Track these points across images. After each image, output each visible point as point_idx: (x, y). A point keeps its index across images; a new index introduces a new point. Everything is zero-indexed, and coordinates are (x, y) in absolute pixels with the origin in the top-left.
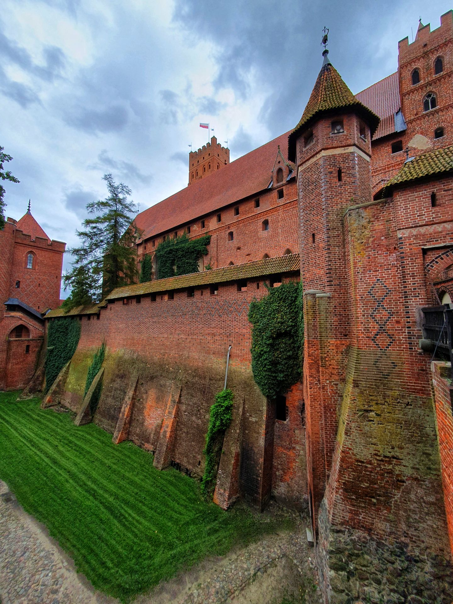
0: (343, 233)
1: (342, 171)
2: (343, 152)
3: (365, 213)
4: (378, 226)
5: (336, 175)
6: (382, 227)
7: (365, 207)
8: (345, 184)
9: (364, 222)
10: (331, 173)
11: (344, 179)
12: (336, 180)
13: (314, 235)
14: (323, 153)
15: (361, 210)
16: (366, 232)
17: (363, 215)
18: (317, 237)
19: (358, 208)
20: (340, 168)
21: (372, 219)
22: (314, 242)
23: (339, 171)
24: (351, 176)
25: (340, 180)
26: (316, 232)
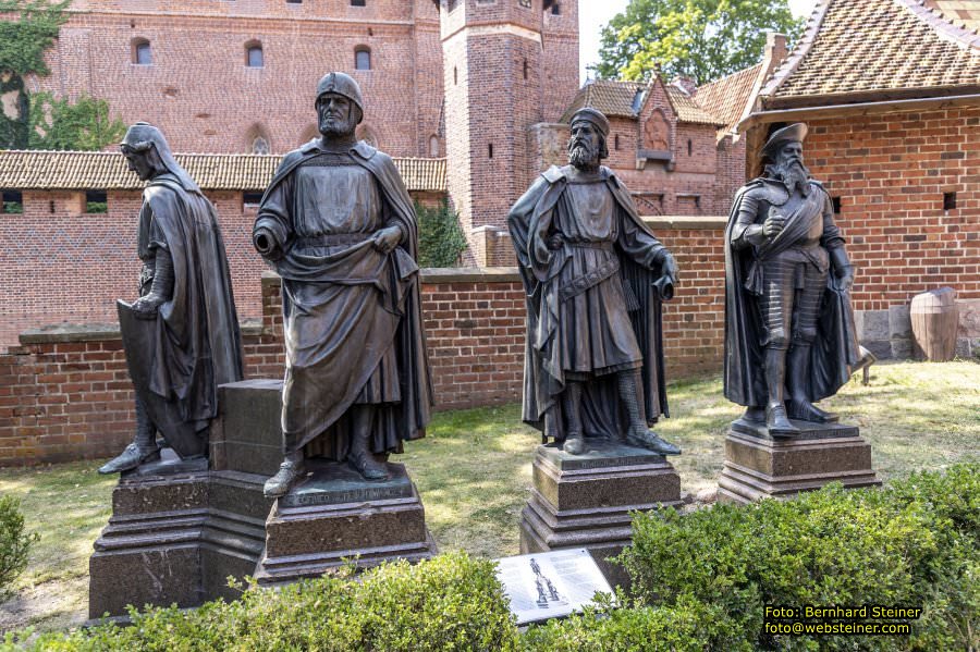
0: (529, 152)
1: (529, 64)
2: (530, 37)
5: (522, 68)
7: (559, 130)
8: (530, 85)
9: (557, 147)
10: (517, 62)
11: (530, 77)
12: (521, 75)
13: (491, 147)
14: (509, 29)
15: (554, 132)
18: (496, 151)
19: (551, 127)
20: (526, 59)
22: (491, 156)
23: (525, 63)
24: (537, 76)
25: (526, 77)
26: (494, 142)
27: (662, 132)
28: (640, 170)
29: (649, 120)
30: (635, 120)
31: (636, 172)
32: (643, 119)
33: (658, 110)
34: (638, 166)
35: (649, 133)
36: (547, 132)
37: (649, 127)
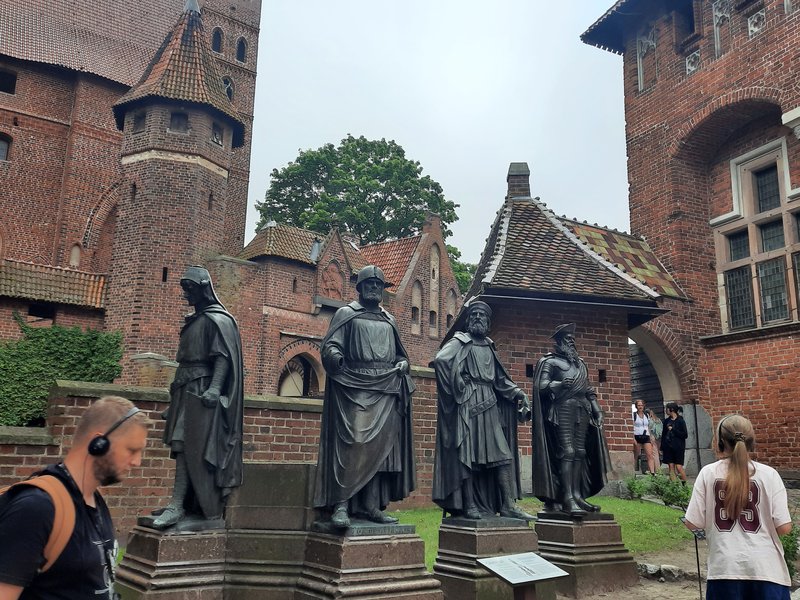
1: (215, 198)
2: (218, 172)
3: (238, 272)
4: (248, 292)
5: (207, 199)
6: (251, 295)
7: (240, 264)
8: (214, 217)
9: (235, 282)
10: (203, 193)
11: (214, 209)
12: (207, 206)
13: (165, 271)
14: (198, 160)
15: (234, 266)
16: (237, 295)
17: (236, 273)
19: (232, 261)
20: (212, 191)
21: (244, 282)
22: (164, 279)
23: (211, 196)
24: (220, 209)
25: (210, 208)
26: (170, 266)
27: (339, 283)
28: (313, 315)
29: (326, 269)
30: (312, 267)
31: (310, 316)
32: (321, 268)
33: (334, 262)
34: (312, 312)
35: (325, 282)
36: (227, 265)
37: (326, 275)
